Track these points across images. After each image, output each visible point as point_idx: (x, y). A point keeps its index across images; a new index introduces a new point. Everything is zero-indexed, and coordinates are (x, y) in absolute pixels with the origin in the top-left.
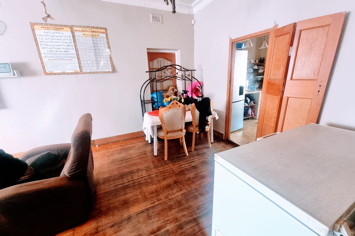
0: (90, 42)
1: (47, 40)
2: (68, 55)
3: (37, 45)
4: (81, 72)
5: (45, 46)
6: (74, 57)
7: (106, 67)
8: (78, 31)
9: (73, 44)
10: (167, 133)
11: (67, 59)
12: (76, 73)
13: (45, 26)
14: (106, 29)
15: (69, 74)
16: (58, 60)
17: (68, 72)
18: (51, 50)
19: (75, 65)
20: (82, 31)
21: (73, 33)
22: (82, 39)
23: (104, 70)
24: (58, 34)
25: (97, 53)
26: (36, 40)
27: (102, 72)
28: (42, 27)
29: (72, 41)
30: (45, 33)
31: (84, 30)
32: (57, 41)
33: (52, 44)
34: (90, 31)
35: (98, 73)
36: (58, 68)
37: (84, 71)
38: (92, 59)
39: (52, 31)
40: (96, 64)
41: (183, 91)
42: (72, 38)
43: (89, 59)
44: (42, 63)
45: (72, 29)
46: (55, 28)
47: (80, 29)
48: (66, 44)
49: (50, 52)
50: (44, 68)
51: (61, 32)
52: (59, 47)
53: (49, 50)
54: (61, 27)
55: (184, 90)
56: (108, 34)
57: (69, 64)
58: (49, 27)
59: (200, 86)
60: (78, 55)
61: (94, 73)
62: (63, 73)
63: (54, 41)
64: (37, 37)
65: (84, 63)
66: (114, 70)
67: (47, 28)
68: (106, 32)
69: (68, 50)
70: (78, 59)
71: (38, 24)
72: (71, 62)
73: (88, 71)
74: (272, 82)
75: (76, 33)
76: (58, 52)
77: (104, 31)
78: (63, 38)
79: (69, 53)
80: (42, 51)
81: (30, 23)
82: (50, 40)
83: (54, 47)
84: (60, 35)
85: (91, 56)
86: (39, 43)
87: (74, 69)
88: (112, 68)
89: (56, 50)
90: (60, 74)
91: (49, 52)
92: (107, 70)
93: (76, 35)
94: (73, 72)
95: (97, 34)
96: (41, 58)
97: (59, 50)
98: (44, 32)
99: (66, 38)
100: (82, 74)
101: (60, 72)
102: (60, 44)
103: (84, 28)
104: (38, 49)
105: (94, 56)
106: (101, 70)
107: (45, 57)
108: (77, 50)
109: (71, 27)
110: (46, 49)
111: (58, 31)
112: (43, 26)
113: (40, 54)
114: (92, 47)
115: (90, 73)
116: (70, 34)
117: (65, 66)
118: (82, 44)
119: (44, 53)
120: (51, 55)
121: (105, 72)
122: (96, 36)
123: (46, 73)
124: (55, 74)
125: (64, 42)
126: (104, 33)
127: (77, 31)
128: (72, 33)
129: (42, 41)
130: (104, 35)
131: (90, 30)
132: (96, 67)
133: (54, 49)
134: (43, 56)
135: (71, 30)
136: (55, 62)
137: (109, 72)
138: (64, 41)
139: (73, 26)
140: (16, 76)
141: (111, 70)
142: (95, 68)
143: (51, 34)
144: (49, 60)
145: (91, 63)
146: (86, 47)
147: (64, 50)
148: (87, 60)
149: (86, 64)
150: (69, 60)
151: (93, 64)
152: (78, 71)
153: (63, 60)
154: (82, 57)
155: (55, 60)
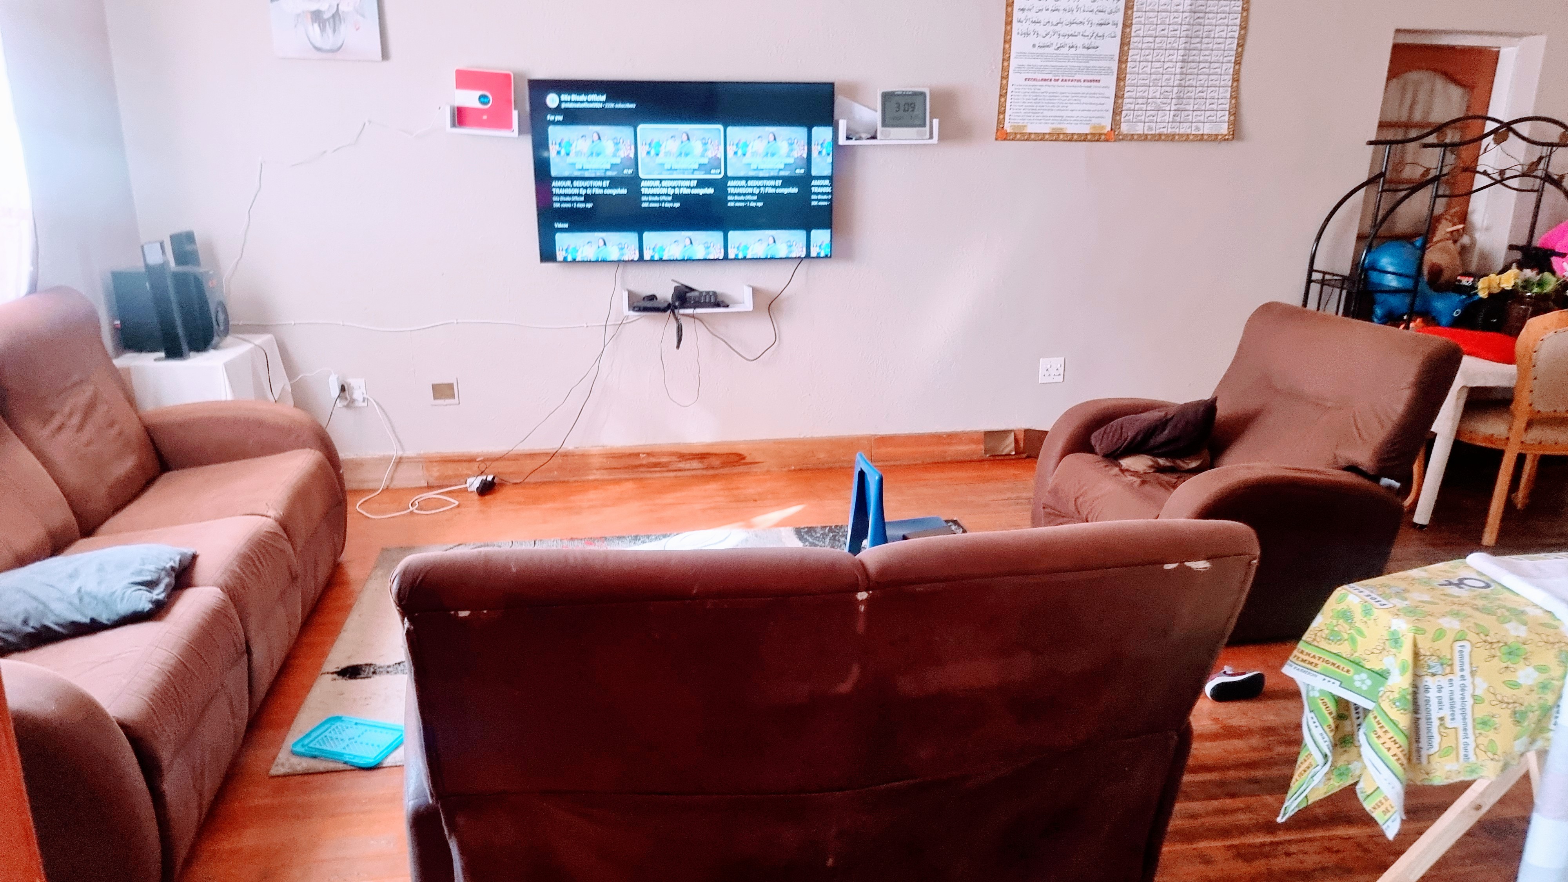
0: (1181, 7)
1: (1042, 4)
2: (1092, 63)
3: (1009, 22)
4: (1114, 135)
5: (1032, 27)
6: (1107, 71)
7: (1208, 113)
9: (1120, 16)
11: (1082, 77)
12: (1096, 137)
15: (1071, 138)
16: (1053, 83)
17: (1071, 129)
18: (1047, 41)
19: (1102, 101)
23: (1197, 128)
25: (1194, 52)
26: (1010, 3)
27: (1186, 138)
29: (1121, 4)
32: (1075, 4)
33: (1055, 17)
35: (1171, 138)
36: (1046, 113)
37: (1125, 128)
38: (1168, 76)
40: (1174, 101)
43: (1159, 76)
44: (1003, 95)
48: (1099, 18)
49: (1041, 51)
50: (1002, 112)
52: (1075, 28)
53: (1039, 41)
57: (1083, 100)
60: (1123, 60)
61: (1158, 138)
62: (1056, 137)
63: (1063, 5)
65: (1134, 94)
66: (1235, 132)
69: (1098, 42)
70: (1121, 78)
72: (1094, 88)
73: (1140, 129)
76: (1065, 50)
79: (1098, 52)
80: (1018, 44)
82: (1051, 4)
83: (1058, 28)
85: (1167, 65)
86: (1017, 15)
87: (1094, 121)
88: (1232, 118)
89: (1062, 40)
90: (1041, 137)
91: (1037, 50)
92: (1207, 129)
94: (1085, 129)
96: (1005, 77)
97: (1071, 41)
100: (1115, 141)
101: (1046, 129)
102: (1081, 17)
104: (1008, 41)
105: (1179, 65)
106: (1184, 129)
107: (1020, 69)
108: (1125, 43)
110: (1032, 39)
113: (1006, 58)
114: (1184, 27)
115: (1144, 138)
117: (1071, 107)
118: (1151, 14)
119: (1022, 55)
120: (1038, 62)
121: (1201, 138)
123: (1002, 135)
124: (1028, 137)
125: (1095, 10)
129: (1028, 4)
132: (1172, 113)
133: (1055, 40)
134: (1014, 63)
136: (1043, 89)
137: (1215, 138)
138: (1095, 6)
140: (935, 140)
141: (1224, 129)
142: (1166, 118)
144: (1027, 83)
145: (1158, 95)
146: (1162, 27)
147: (1086, 42)
148: (1147, 82)
149: (1140, 101)
150: (1091, 81)
151: (1165, 101)
152: (1103, 127)
153: (1070, 83)
154: (1136, 69)
155: (1045, 80)
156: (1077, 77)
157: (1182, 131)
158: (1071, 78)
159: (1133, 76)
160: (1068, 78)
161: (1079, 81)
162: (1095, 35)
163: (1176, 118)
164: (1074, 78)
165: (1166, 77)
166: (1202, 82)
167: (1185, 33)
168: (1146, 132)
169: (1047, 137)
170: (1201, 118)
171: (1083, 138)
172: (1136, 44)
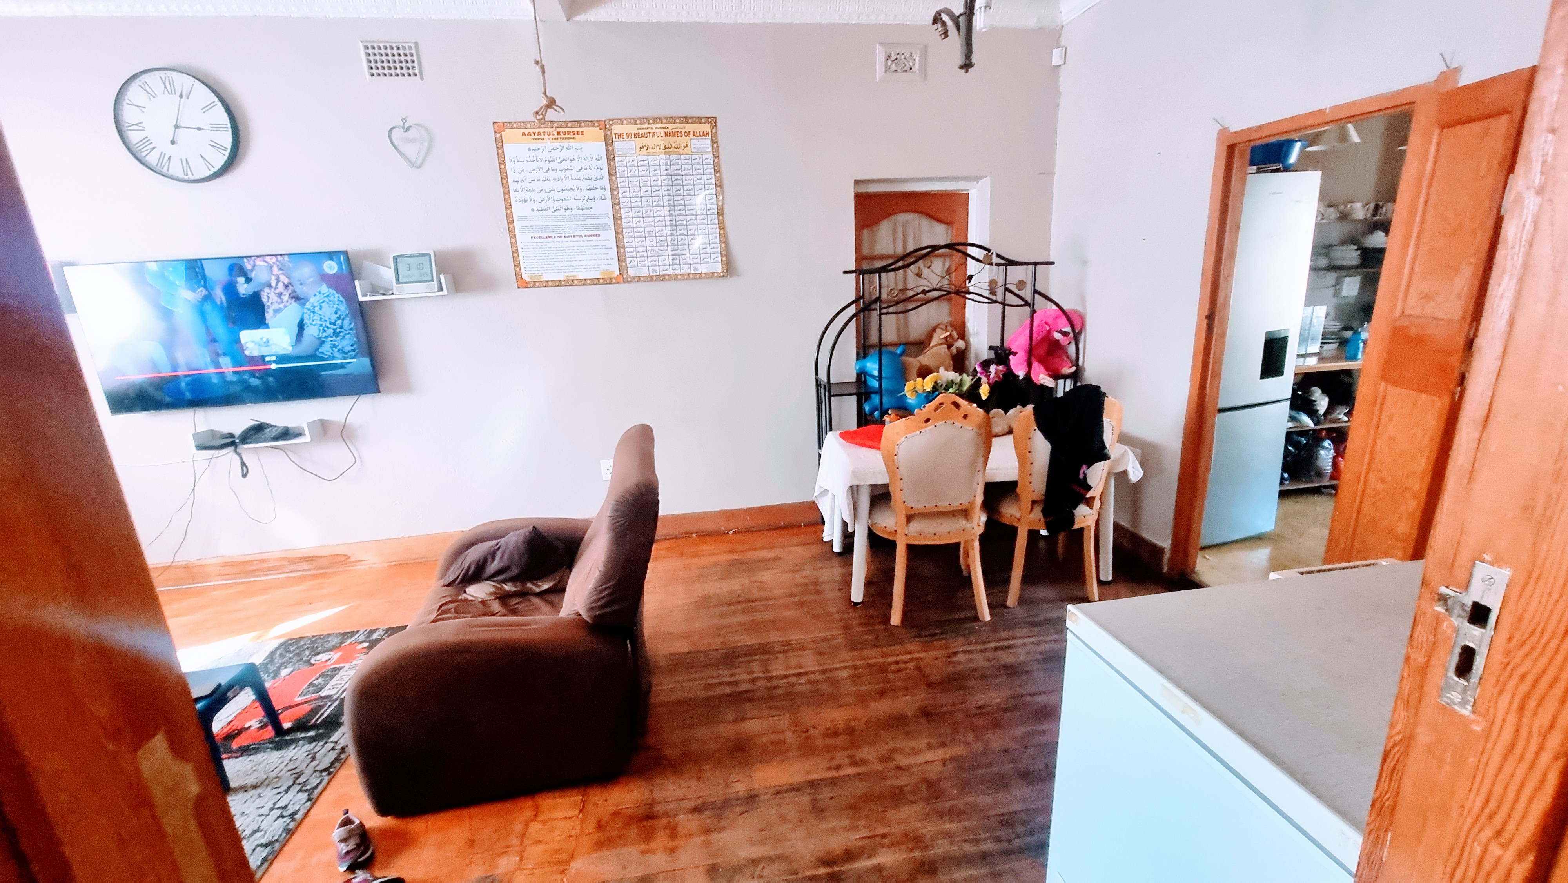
0: (658, 172)
1: (534, 175)
2: (589, 222)
3: (506, 192)
4: (623, 278)
5: (528, 195)
6: (605, 227)
7: (703, 256)
8: (625, 136)
9: (606, 182)
10: (909, 518)
11: (583, 233)
12: (607, 280)
13: (531, 131)
14: (712, 121)
15: (584, 283)
16: (557, 239)
17: (582, 276)
18: (543, 205)
19: (606, 251)
20: (636, 135)
21: (609, 143)
22: (635, 163)
23: (696, 269)
24: (565, 154)
25: (679, 208)
26: (504, 177)
27: (687, 277)
28: (523, 134)
29: (605, 172)
30: (531, 153)
31: (643, 131)
32: (562, 174)
33: (547, 186)
34: (663, 134)
35: (675, 277)
36: (557, 264)
37: (632, 272)
38: (660, 228)
39: (549, 144)
40: (670, 248)
41: (991, 348)
42: (604, 163)
43: (652, 229)
44: (515, 251)
45: (609, 133)
46: (559, 133)
47: (633, 129)
48: (585, 184)
49: (540, 213)
50: (517, 265)
51: (574, 144)
52: (566, 194)
53: (536, 206)
54: (576, 130)
55: (998, 344)
56: (720, 138)
57: (588, 252)
58: (544, 133)
59: (1068, 329)
60: (617, 218)
61: (663, 278)
62: (569, 282)
63: (551, 175)
64: (509, 165)
65: (633, 244)
66: (729, 268)
67: (536, 136)
68: (714, 131)
69: (590, 204)
70: (618, 231)
71: (515, 125)
72: (595, 241)
73: (645, 272)
74: (1413, 332)
75: (618, 144)
76: (562, 212)
77: (706, 127)
78: (577, 164)
79: (592, 211)
80: (518, 210)
81: (494, 123)
82: (541, 175)
83: (552, 194)
84: (572, 154)
85: (656, 219)
86: (512, 186)
87: (602, 268)
88: (724, 259)
89: (557, 204)
90: (558, 284)
91: (535, 213)
92: (704, 269)
93: (617, 152)
94: (596, 275)
95: (682, 141)
96: (513, 237)
97: (565, 204)
98: (529, 149)
99: (587, 164)
100: (625, 282)
101: (561, 277)
102: (569, 184)
103: (644, 123)
104: (508, 207)
105: (668, 218)
106: (685, 269)
107: (524, 229)
108: (615, 203)
109: (605, 126)
110: (530, 204)
111: (566, 144)
112: (526, 131)
113: (510, 222)
114: (665, 188)
115: (650, 279)
116: (600, 148)
117: (578, 258)
118: (633, 179)
119: (523, 218)
121: (700, 276)
122: (681, 150)
123: (523, 284)
124: (547, 284)
125: (582, 178)
126: (705, 134)
127: (620, 136)
128: (607, 145)
129: (520, 177)
130: (707, 142)
131: (663, 131)
132: (671, 258)
133: (550, 203)
134: (518, 225)
135: (606, 135)
136: (549, 245)
137: (711, 275)
138: (581, 175)
139: (613, 120)
140: (445, 292)
141: (718, 268)
142: (667, 262)
143: (546, 155)
144: (533, 240)
145: (654, 243)
146: (646, 189)
147: (580, 204)
148: (643, 233)
149: (640, 249)
150: (591, 236)
151: (661, 248)
152: (613, 272)
153: (573, 239)
154: (631, 224)
155: (549, 237)
156: (578, 233)
157: (683, 272)
158: (573, 235)
159: (629, 230)
160: (570, 235)
161: (581, 236)
162: (586, 198)
163: (675, 261)
164: (575, 235)
165: (658, 229)
166: (692, 231)
167: (666, 192)
168: (651, 274)
169: (563, 283)
170: (698, 260)
171: (596, 282)
172: (625, 204)
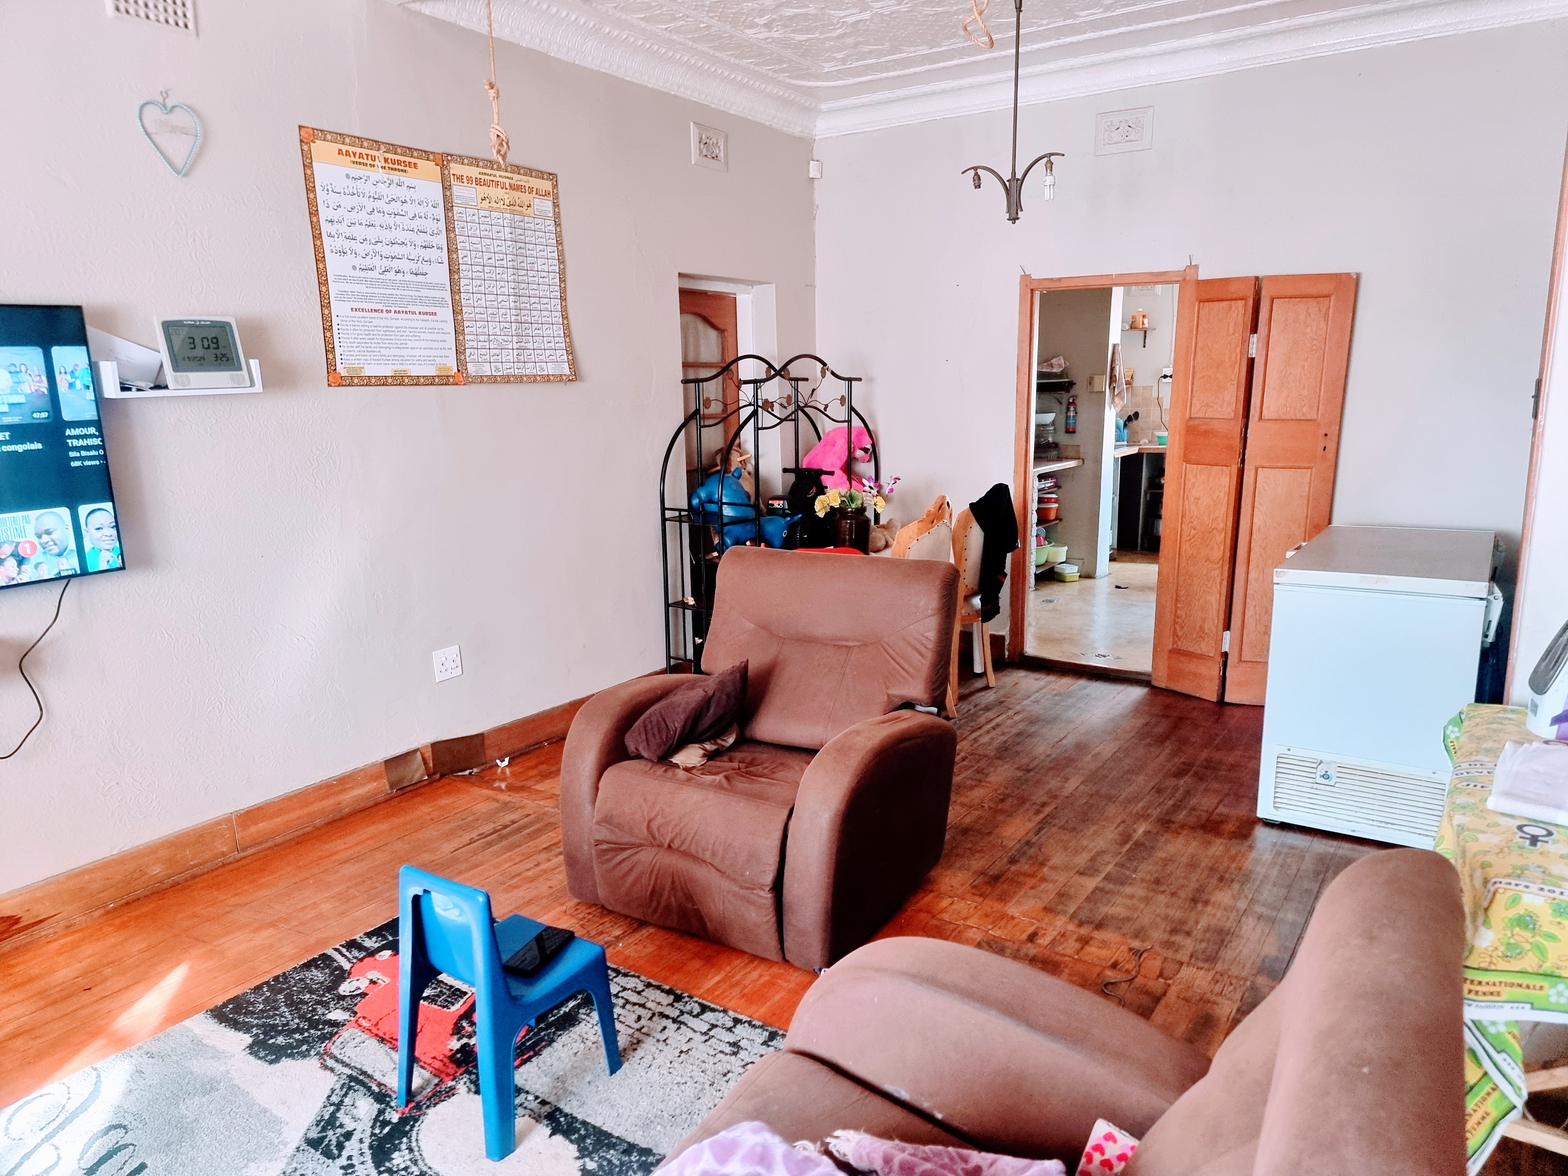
0: (501, 234)
1: (354, 216)
2: (424, 293)
3: (317, 236)
4: (462, 376)
5: (347, 244)
6: (441, 302)
7: (548, 352)
8: (465, 180)
9: (442, 240)
11: (417, 309)
12: (443, 380)
13: (351, 149)
14: (552, 177)
15: (417, 382)
16: (385, 314)
17: (415, 371)
18: (368, 262)
19: (441, 337)
20: (478, 182)
21: (446, 187)
22: (476, 218)
23: (542, 369)
24: (395, 191)
25: (523, 286)
26: (313, 212)
27: (533, 379)
28: (340, 152)
29: (442, 225)
30: (350, 182)
31: (487, 177)
32: (390, 220)
33: (372, 234)
34: (508, 186)
35: (519, 379)
36: (384, 352)
37: (472, 369)
39: (378, 174)
40: (515, 339)
42: (440, 212)
43: (495, 311)
44: (327, 327)
45: (446, 172)
46: (386, 160)
47: (473, 172)
48: (420, 239)
49: (364, 274)
50: (329, 349)
51: (407, 180)
52: (396, 250)
53: (359, 262)
54: (408, 159)
56: (562, 202)
57: (423, 336)
58: (367, 155)
60: (455, 290)
61: (507, 379)
62: (399, 380)
63: (377, 218)
64: (321, 195)
65: (474, 329)
66: (576, 371)
67: (357, 159)
68: (555, 191)
69: (425, 268)
70: (457, 311)
71: (329, 137)
72: (431, 322)
73: (487, 370)
74: (1203, 428)
75: (459, 190)
76: (391, 275)
77: (547, 185)
78: (411, 209)
79: (428, 279)
80: (334, 265)
81: (300, 127)
82: (363, 217)
83: (378, 247)
84: (402, 192)
85: (500, 298)
86: (325, 228)
87: (439, 361)
88: (570, 357)
89: (386, 263)
90: (383, 381)
91: (358, 273)
92: (551, 369)
93: (456, 201)
94: (431, 371)
95: (525, 197)
96: (325, 304)
97: (395, 264)
98: (348, 176)
99: (421, 210)
100: (464, 384)
101: (386, 371)
102: (402, 236)
103: (485, 167)
104: (320, 259)
105: (512, 298)
106: (530, 369)
107: (343, 296)
108: (453, 270)
109: (443, 160)
110: (350, 259)
111: (396, 177)
112: (344, 148)
113: (323, 280)
114: (510, 257)
115: (493, 380)
116: (435, 191)
117: (410, 344)
118: (475, 240)
119: (339, 278)
120: (362, 288)
121: (547, 379)
122: (523, 209)
123: (336, 379)
124: (367, 382)
125: (416, 230)
126: (547, 194)
127: (460, 178)
129: (336, 215)
130: (547, 205)
131: (507, 181)
132: (515, 352)
133: (377, 261)
134: (334, 288)
135: (442, 174)
136: (376, 322)
137: (559, 379)
138: (414, 224)
139: (451, 156)
140: (258, 387)
141: (566, 369)
142: (511, 357)
143: (369, 188)
144: (354, 313)
145: (498, 331)
146: (489, 255)
147: (414, 266)
148: (485, 316)
149: (482, 338)
150: (427, 313)
151: (506, 338)
152: (450, 369)
153: (404, 316)
154: (471, 301)
155: (375, 311)
156: (411, 308)
157: (528, 372)
158: (404, 310)
159: (470, 310)
160: (401, 309)
161: (414, 313)
162: (421, 259)
163: (520, 357)
164: (408, 310)
165: (502, 311)
166: (536, 318)
167: (511, 263)
168: (494, 374)
169: (390, 380)
170: (543, 357)
171: (430, 381)
172: (465, 273)
